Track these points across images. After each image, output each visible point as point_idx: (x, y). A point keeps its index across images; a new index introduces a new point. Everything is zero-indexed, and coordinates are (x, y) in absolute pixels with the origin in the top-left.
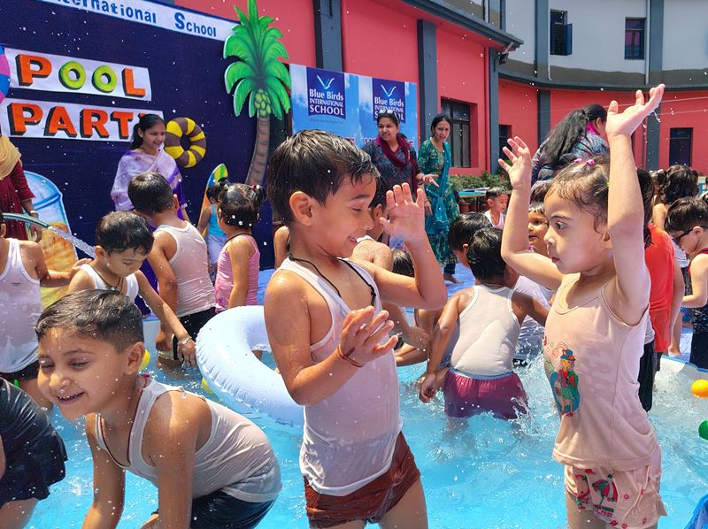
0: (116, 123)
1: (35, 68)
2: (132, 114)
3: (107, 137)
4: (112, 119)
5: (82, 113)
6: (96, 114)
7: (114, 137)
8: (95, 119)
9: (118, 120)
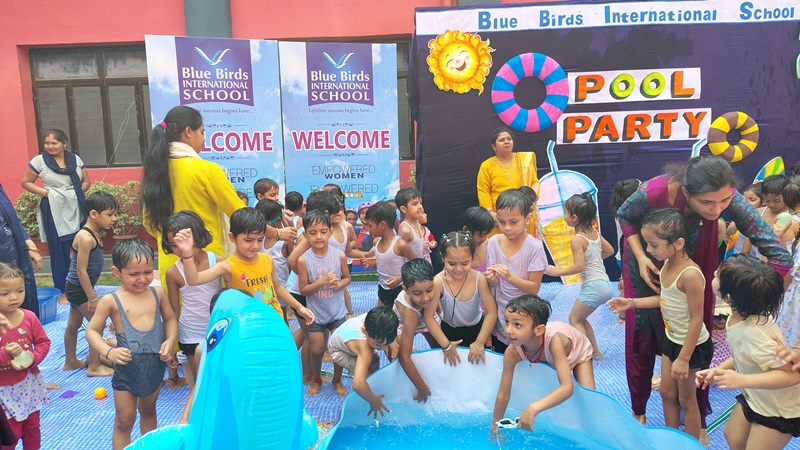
0: (660, 124)
1: (590, 85)
2: (677, 114)
3: (648, 138)
4: (656, 121)
5: (626, 119)
6: (639, 118)
7: (655, 137)
8: (638, 123)
9: (662, 121)
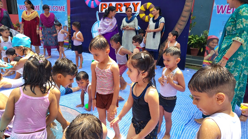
0: (125, 7)
2: (130, 3)
3: (122, 11)
4: (124, 6)
5: (116, 5)
6: (119, 5)
7: (124, 12)
8: (119, 6)
9: (126, 6)
